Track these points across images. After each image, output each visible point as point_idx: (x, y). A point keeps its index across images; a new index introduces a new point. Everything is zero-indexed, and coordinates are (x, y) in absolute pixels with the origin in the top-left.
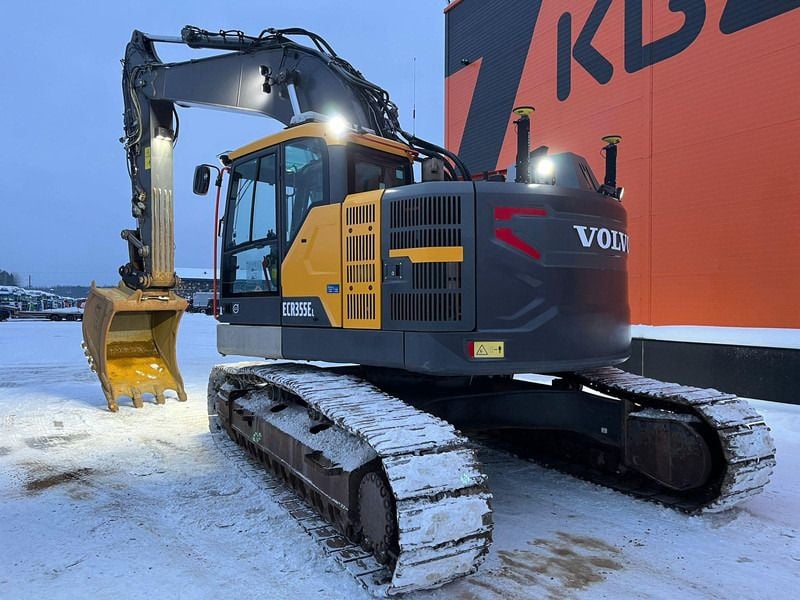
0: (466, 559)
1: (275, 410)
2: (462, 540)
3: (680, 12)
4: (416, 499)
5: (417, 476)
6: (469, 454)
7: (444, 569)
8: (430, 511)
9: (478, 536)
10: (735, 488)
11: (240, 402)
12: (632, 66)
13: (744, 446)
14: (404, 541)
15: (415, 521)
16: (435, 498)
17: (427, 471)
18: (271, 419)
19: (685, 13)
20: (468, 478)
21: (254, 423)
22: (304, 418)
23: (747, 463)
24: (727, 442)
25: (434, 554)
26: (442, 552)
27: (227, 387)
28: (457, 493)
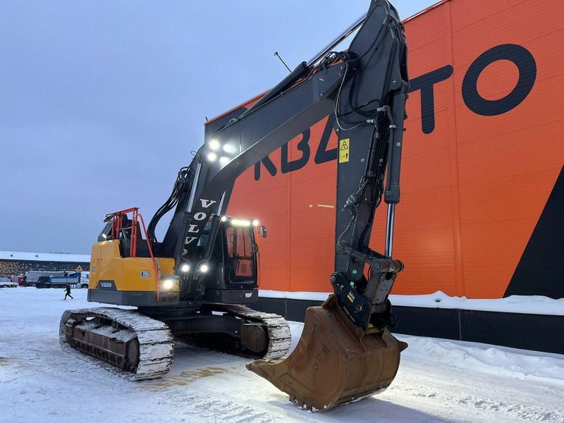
0: (164, 365)
1: (96, 328)
2: (162, 359)
3: (301, 151)
4: (147, 344)
5: (148, 337)
6: (168, 331)
7: (156, 368)
8: (150, 348)
9: (168, 358)
10: (273, 349)
11: (78, 327)
12: (284, 171)
13: (276, 333)
14: (141, 357)
15: (146, 351)
16: (154, 344)
17: (152, 336)
18: (94, 331)
19: (303, 152)
20: (166, 338)
21: (86, 334)
22: (110, 328)
23: (278, 340)
24: (270, 332)
25: (152, 363)
26: (154, 362)
27: (71, 321)
28: (162, 343)
